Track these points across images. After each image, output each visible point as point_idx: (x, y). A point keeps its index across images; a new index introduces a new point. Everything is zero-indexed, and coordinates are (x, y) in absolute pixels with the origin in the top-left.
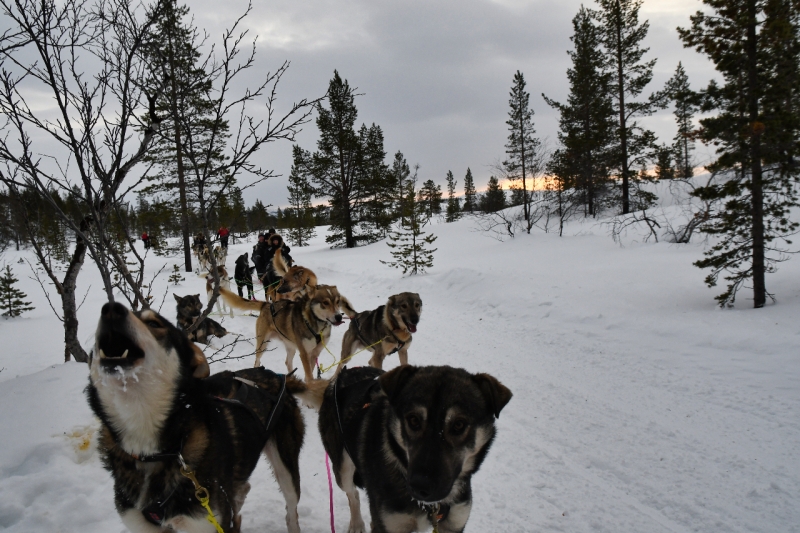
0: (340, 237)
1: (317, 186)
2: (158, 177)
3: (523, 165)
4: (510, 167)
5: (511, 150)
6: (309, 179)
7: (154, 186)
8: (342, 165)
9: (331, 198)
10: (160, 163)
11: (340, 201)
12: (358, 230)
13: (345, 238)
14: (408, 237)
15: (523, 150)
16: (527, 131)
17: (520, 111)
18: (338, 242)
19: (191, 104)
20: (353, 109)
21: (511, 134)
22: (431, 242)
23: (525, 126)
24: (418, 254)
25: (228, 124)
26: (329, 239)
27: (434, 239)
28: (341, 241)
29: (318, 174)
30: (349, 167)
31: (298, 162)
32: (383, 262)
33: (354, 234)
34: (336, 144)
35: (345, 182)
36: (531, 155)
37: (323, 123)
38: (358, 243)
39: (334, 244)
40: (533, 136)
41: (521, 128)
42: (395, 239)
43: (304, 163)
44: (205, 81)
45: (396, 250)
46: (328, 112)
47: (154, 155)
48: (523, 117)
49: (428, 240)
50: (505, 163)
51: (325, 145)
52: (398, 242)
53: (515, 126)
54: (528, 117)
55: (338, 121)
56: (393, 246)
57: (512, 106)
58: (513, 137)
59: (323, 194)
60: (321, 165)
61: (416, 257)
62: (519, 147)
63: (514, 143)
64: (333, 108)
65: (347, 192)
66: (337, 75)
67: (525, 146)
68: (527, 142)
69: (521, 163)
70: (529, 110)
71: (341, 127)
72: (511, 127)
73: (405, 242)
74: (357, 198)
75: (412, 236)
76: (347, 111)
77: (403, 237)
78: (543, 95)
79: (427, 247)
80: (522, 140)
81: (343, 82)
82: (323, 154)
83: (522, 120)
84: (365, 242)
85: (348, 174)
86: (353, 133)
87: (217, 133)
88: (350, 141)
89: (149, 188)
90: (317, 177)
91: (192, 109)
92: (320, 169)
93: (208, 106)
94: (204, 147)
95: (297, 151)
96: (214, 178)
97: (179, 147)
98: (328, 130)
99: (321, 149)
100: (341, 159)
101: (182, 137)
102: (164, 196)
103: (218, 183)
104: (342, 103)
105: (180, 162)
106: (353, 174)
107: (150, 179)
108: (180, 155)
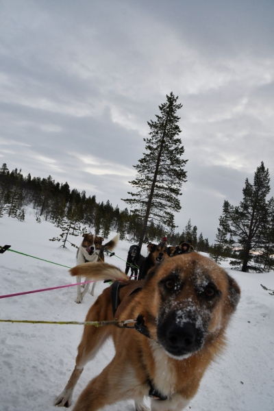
0: (239, 263)
1: (233, 228)
2: (137, 195)
6: (230, 222)
7: (135, 200)
8: (252, 220)
9: (240, 238)
11: (246, 242)
12: (251, 263)
13: (242, 265)
18: (236, 266)
19: (169, 159)
20: (268, 187)
26: (232, 263)
28: (239, 266)
29: (235, 220)
30: (256, 223)
31: (226, 210)
33: (248, 264)
34: (252, 206)
35: (251, 231)
37: (247, 191)
38: (250, 271)
39: (234, 267)
43: (229, 213)
44: (180, 147)
46: (251, 186)
51: (245, 207)
55: (257, 192)
59: (236, 235)
60: (238, 216)
64: (255, 183)
65: (250, 236)
66: (262, 165)
71: (258, 196)
74: (256, 242)
76: (264, 187)
81: (266, 169)
82: (241, 210)
84: (254, 271)
85: (254, 226)
86: (264, 200)
87: (180, 179)
88: (260, 206)
89: (132, 200)
90: (234, 223)
91: (168, 162)
92: (238, 218)
93: (178, 162)
94: (170, 185)
95: (226, 204)
96: (169, 204)
97: (155, 181)
98: (249, 196)
99: (242, 207)
100: (253, 216)
101: (158, 176)
102: (138, 206)
103: (170, 206)
104: (262, 182)
105: (152, 191)
106: (258, 227)
107: (133, 195)
108: (153, 186)
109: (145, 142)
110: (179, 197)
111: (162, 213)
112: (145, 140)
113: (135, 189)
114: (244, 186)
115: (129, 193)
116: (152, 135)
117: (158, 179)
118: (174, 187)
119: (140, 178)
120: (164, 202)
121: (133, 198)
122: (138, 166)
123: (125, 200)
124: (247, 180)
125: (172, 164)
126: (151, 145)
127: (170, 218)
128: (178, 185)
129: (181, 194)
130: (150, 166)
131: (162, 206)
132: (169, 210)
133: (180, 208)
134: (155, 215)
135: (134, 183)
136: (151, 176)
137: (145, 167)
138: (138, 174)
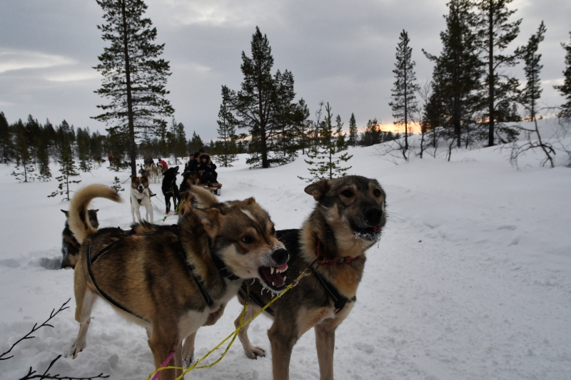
0: (257, 159)
1: (240, 119)
2: (111, 107)
3: (406, 106)
4: (395, 107)
5: (396, 93)
6: (234, 113)
7: (108, 113)
8: (260, 103)
9: (251, 129)
10: (113, 95)
11: (258, 131)
12: (271, 155)
13: (261, 161)
14: (324, 155)
15: (405, 94)
16: (409, 79)
17: (404, 62)
18: (255, 164)
19: (139, 48)
20: (270, 58)
21: (396, 80)
22: (346, 160)
23: (408, 74)
24: (333, 171)
25: (169, 65)
26: (249, 161)
27: (349, 158)
28: (258, 163)
29: (241, 108)
30: (266, 105)
31: (226, 99)
32: (301, 178)
33: (269, 158)
34: (256, 86)
35: (262, 116)
36: (412, 98)
37: (247, 68)
38: (271, 165)
39: (252, 165)
40: (414, 83)
41: (405, 76)
42: (312, 157)
43: (231, 100)
44: (151, 29)
45: (313, 166)
46: (250, 60)
47: (109, 88)
48: (407, 67)
49: (343, 158)
50: (391, 104)
51: (248, 87)
52: (315, 160)
53: (400, 75)
54: (411, 67)
55: (258, 68)
56: (311, 163)
57: (398, 58)
58: (397, 83)
59: (245, 126)
60: (244, 101)
61: (331, 174)
62: (403, 91)
63: (398, 88)
64: (254, 56)
65: (263, 123)
66: (258, 31)
67: (408, 90)
68: (409, 88)
69: (404, 104)
70: (411, 62)
71: (261, 72)
72: (397, 75)
73: (322, 160)
74: (271, 129)
75: (328, 155)
76: (265, 59)
77: (320, 155)
78: (423, 50)
79: (343, 164)
80: (405, 86)
81: (263, 36)
82: (245, 93)
83: (405, 69)
84: (277, 164)
85: (265, 110)
86: (270, 76)
87: (160, 72)
88: (267, 83)
89: (104, 115)
90: (241, 111)
91: (140, 52)
92: (243, 105)
93: (154, 50)
94: (150, 83)
95: (225, 90)
96: (156, 108)
97: (129, 83)
98: (250, 74)
99: (244, 89)
100: (260, 98)
101: (131, 74)
102: (115, 122)
103: (160, 112)
104: (262, 53)
105: (129, 95)
106: (269, 110)
107: (104, 108)
108: (129, 89)
109: (100, 31)
110: (166, 97)
111: (151, 123)
112: (99, 27)
113: (107, 100)
114: (243, 62)
115: (98, 107)
116: (107, 18)
117: (132, 79)
118: (155, 84)
119: (108, 83)
120: (149, 108)
121: (104, 112)
122: (99, 67)
123: (95, 118)
124: (244, 54)
125: (146, 53)
126: (111, 33)
127: (161, 126)
128: (161, 81)
129: (168, 92)
130: (115, 62)
131: (146, 112)
132: (157, 117)
133: (173, 110)
134: (139, 127)
135: (101, 91)
136: (123, 76)
137: (109, 67)
138: (103, 77)
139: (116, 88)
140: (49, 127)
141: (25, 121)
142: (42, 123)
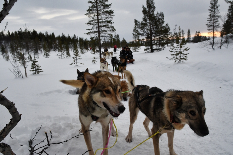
0: (149, 49)
1: (142, 32)
2: (92, 29)
3: (214, 25)
4: (208, 26)
5: (209, 20)
6: (139, 30)
7: (90, 32)
8: (150, 26)
9: (146, 37)
10: (92, 25)
11: (149, 37)
12: (154, 47)
13: (150, 49)
14: (177, 48)
15: (214, 20)
16: (216, 13)
17: (214, 5)
18: (148, 51)
19: (102, 6)
20: (154, 7)
21: (210, 14)
22: (187, 50)
23: (216, 11)
24: (181, 55)
25: (113, 12)
26: (145, 50)
27: (188, 49)
28: (149, 50)
29: (142, 28)
30: (152, 27)
31: (136, 24)
32: (167, 58)
33: (153, 48)
34: (148, 19)
35: (151, 31)
36: (217, 21)
37: (144, 12)
38: (154, 51)
39: (147, 51)
40: (218, 14)
41: (214, 12)
42: (172, 49)
43: (138, 25)
45: (173, 53)
46: (146, 8)
47: (91, 22)
48: (215, 7)
49: (185, 50)
50: (207, 25)
51: (145, 20)
52: (174, 50)
53: (212, 11)
54: (217, 7)
55: (149, 11)
56: (172, 52)
57: (211, 4)
58: (210, 15)
59: (144, 35)
60: (143, 25)
61: (180, 56)
62: (213, 19)
63: (211, 17)
64: (148, 7)
65: (151, 34)
67: (215, 18)
68: (216, 17)
69: (213, 24)
70: (218, 5)
71: (150, 13)
72: (210, 11)
73: (176, 50)
74: (155, 36)
75: (179, 48)
76: (152, 7)
77: (176, 48)
79: (185, 52)
80: (214, 16)
82: (144, 22)
83: (214, 9)
84: (157, 51)
85: (152, 29)
86: (154, 15)
87: (110, 15)
88: (153, 18)
90: (142, 30)
91: (102, 7)
92: (143, 27)
93: (107, 6)
94: (106, 19)
95: (136, 21)
96: (109, 29)
97: (98, 20)
98: (146, 14)
99: (143, 20)
100: (150, 24)
101: (99, 16)
102: (93, 35)
103: (110, 31)
104: (151, 5)
105: (98, 24)
106: (154, 29)
107: (89, 30)
108: (98, 22)
110: (112, 25)
111: (107, 35)
113: (90, 27)
114: (143, 9)
115: (87, 29)
117: (99, 18)
118: (108, 20)
119: (90, 20)
120: (106, 29)
121: (89, 31)
122: (87, 14)
123: (86, 34)
124: (143, 6)
125: (104, 8)
126: (91, 1)
127: (111, 36)
128: (111, 18)
129: (113, 23)
130: (93, 12)
131: (105, 31)
132: (109, 33)
133: (115, 30)
134: (102, 37)
135: (88, 23)
136: (96, 17)
137: (91, 14)
138: (89, 18)
139: (94, 22)
140: (69, 37)
141: (61, 35)
142: (67, 36)
